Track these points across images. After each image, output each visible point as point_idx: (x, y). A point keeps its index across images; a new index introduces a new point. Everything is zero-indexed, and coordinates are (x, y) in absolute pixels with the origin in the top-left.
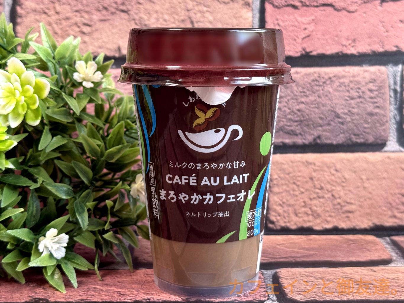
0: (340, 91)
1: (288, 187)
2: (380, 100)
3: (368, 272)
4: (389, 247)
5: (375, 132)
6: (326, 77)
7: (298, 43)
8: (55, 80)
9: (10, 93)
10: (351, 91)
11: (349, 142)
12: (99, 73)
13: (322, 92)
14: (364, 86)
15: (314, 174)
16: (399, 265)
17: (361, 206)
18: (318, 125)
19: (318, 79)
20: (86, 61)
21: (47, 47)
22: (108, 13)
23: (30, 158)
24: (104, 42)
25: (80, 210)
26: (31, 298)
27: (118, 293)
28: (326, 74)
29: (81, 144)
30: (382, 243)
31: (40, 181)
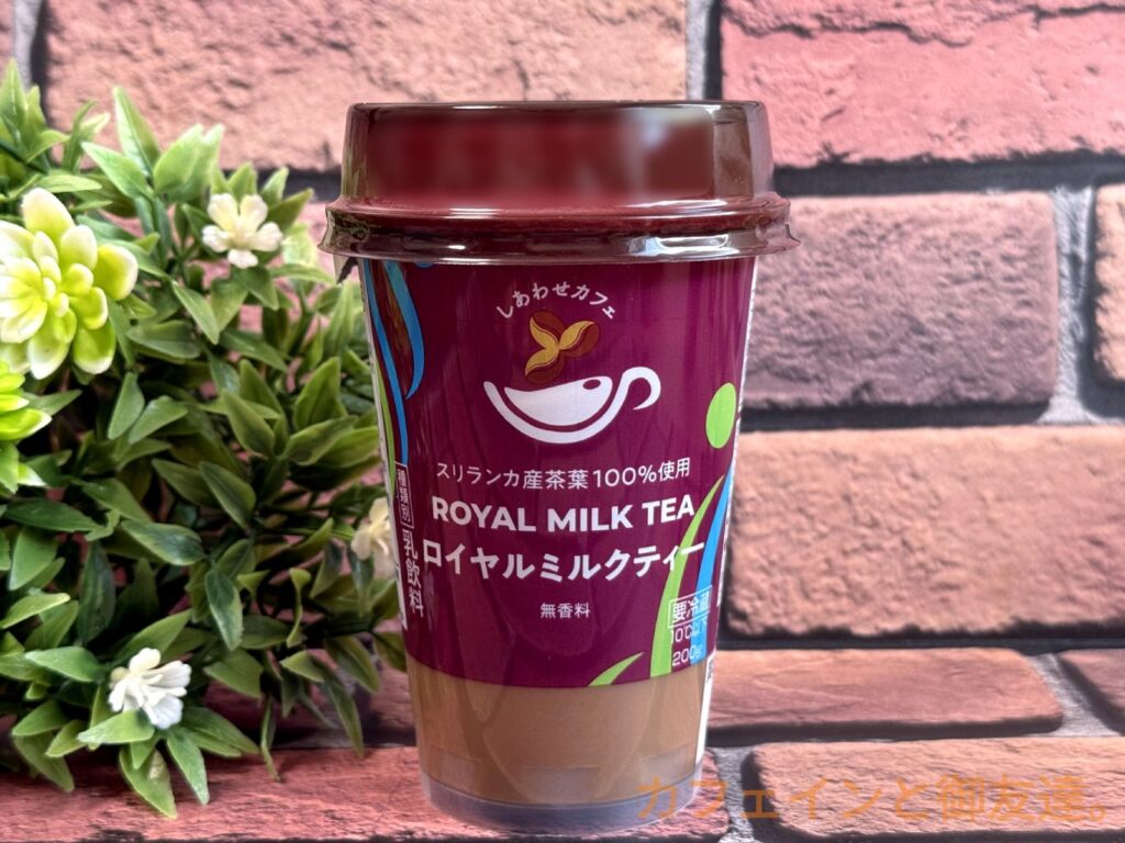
0: (924, 261)
1: (785, 520)
2: (1033, 286)
3: (999, 752)
4: (1057, 682)
5: (1020, 373)
6: (888, 223)
7: (811, 131)
8: (152, 247)
9: (29, 286)
10: (955, 261)
11: (950, 400)
12: (272, 227)
13: (875, 263)
14: (989, 246)
15: (854, 487)
16: (1081, 734)
17: (980, 572)
18: (866, 353)
19: (865, 228)
20: (238, 195)
21: (133, 153)
22: (295, 52)
23: (86, 454)
24: (284, 131)
25: (221, 594)
26: (97, 831)
27: (330, 814)
28: (886, 213)
29: (223, 417)
30: (1035, 671)
31: (114, 517)
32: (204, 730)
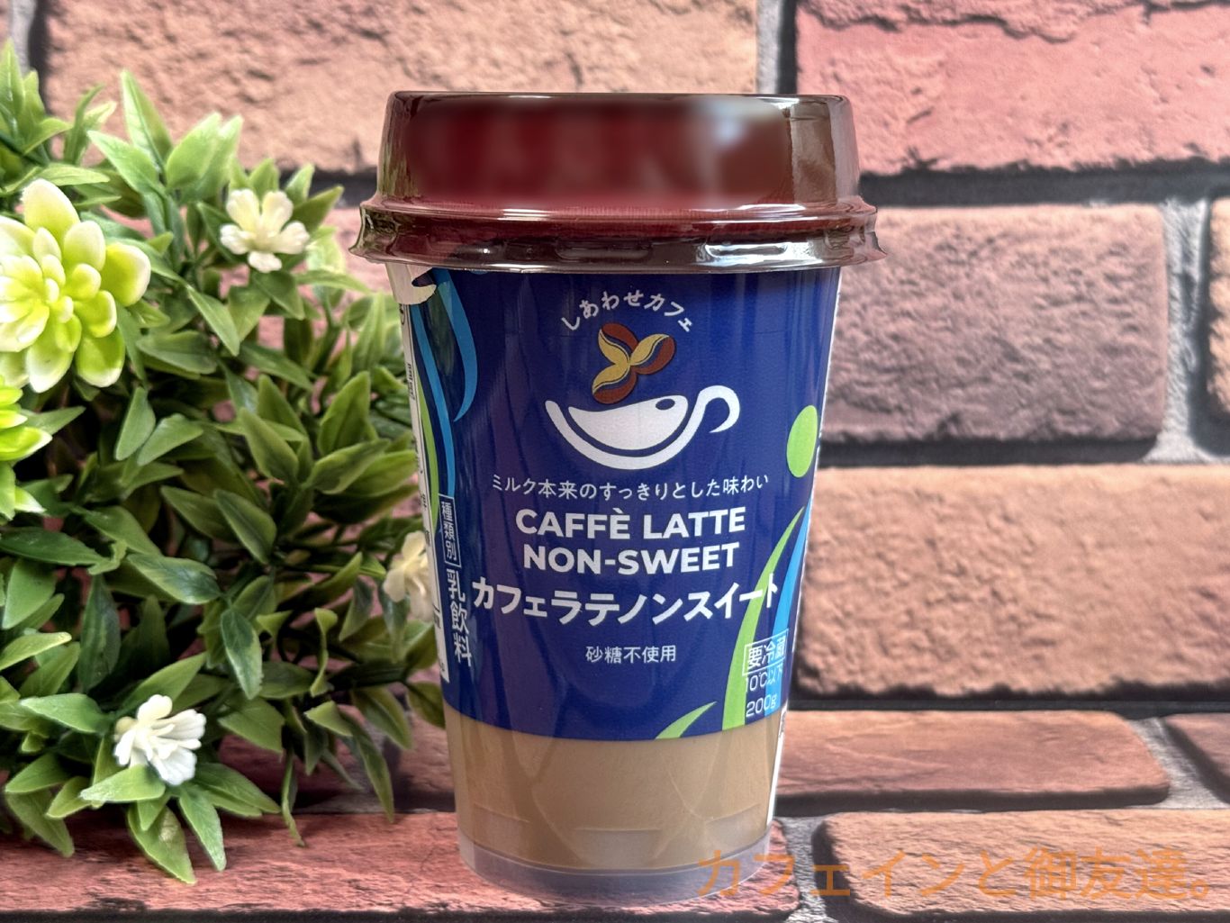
0: (1019, 280)
1: (862, 567)
2: (1141, 309)
3: (1099, 825)
4: (1163, 749)
5: (1125, 405)
6: (979, 237)
7: (895, 135)
8: (165, 249)
9: (29, 288)
10: (1053, 280)
11: (1046, 434)
12: (298, 226)
13: (965, 281)
14: (1091, 264)
15: (940, 530)
16: (1189, 806)
17: (1078, 626)
18: (953, 381)
19: (954, 242)
20: (260, 190)
21: (142, 145)
22: (322, 41)
23: (89, 478)
24: (310, 128)
25: (238, 638)
26: (93, 899)
27: (353, 883)
28: (978, 227)
29: (241, 439)
30: (1139, 737)
31: (119, 549)
32: (219, 788)
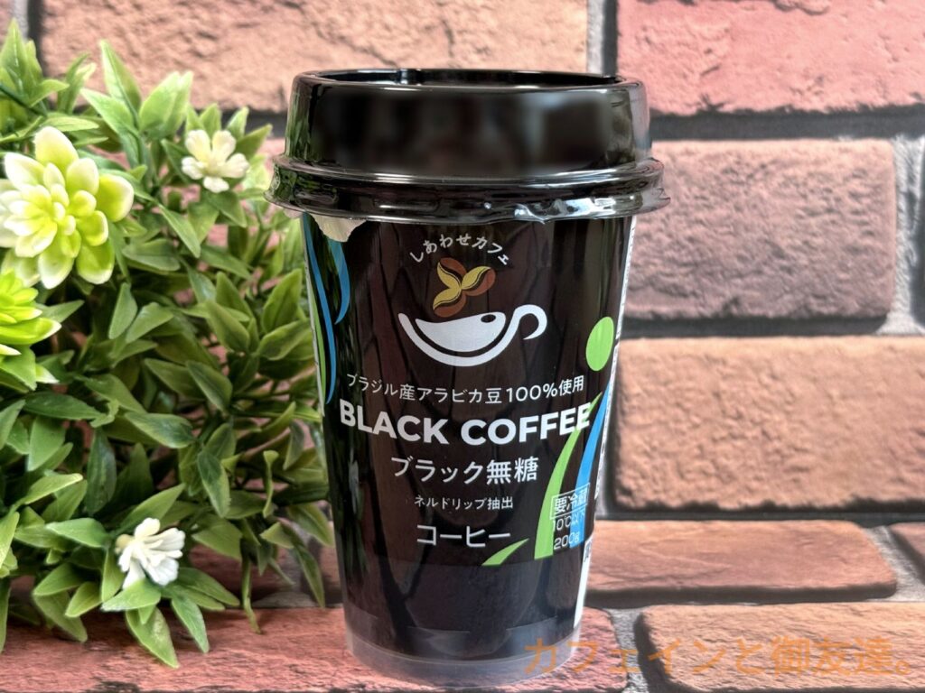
0: (784, 196)
1: (665, 413)
2: (876, 219)
3: (846, 615)
4: (890, 552)
5: (863, 292)
6: (755, 163)
7: (692, 84)
8: (141, 177)
9: (41, 208)
10: (811, 197)
11: (804, 313)
12: (240, 157)
13: (744, 197)
14: (839, 185)
15: (723, 386)
16: (912, 599)
17: (826, 457)
18: (734, 273)
19: (736, 167)
20: (210, 132)
21: (118, 98)
22: (255, 10)
23: (87, 354)
24: (246, 77)
25: (211, 472)
26: (98, 683)
27: (293, 668)
28: (754, 156)
29: (202, 320)
30: (872, 543)
31: (114, 406)
